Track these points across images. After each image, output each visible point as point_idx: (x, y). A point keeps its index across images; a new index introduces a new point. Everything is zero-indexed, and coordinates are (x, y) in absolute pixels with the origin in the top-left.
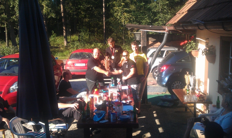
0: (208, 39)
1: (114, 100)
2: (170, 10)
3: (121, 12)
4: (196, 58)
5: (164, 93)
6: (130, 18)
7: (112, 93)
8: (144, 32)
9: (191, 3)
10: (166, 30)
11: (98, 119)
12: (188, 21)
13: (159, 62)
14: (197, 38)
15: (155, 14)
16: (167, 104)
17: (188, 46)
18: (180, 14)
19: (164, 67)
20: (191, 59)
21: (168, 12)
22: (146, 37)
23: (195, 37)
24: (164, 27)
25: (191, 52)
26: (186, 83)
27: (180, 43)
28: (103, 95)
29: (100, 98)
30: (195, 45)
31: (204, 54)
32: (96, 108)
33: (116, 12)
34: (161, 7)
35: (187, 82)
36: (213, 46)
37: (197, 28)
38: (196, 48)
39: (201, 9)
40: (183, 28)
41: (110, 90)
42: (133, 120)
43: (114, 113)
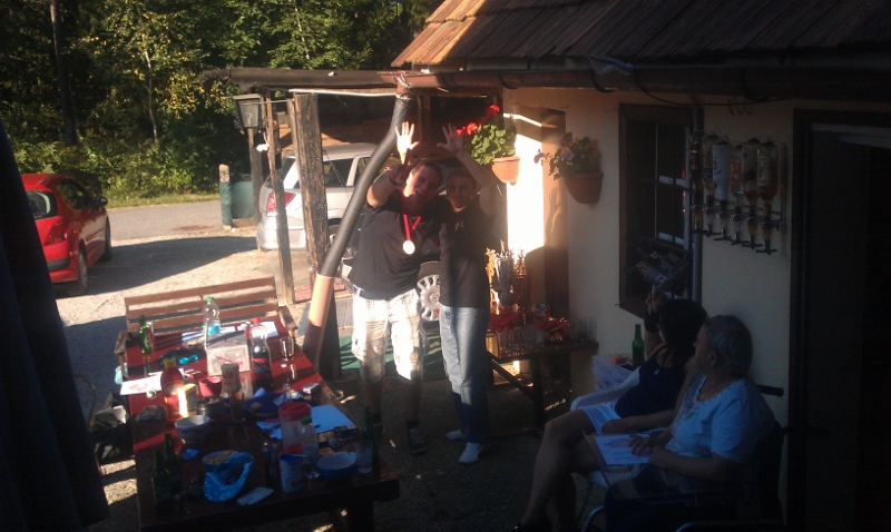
3: (134, 11)
4: (509, 188)
6: (175, 30)
8: (306, 100)
10: (400, 87)
14: (506, 115)
17: (477, 143)
21: (323, 5)
22: (316, 119)
23: (500, 110)
24: (386, 76)
25: (492, 163)
29: (193, 395)
30: (504, 137)
31: (557, 171)
33: (111, 9)
36: (589, 141)
38: (506, 150)
41: (212, 354)
42: (369, 470)
43: (291, 455)
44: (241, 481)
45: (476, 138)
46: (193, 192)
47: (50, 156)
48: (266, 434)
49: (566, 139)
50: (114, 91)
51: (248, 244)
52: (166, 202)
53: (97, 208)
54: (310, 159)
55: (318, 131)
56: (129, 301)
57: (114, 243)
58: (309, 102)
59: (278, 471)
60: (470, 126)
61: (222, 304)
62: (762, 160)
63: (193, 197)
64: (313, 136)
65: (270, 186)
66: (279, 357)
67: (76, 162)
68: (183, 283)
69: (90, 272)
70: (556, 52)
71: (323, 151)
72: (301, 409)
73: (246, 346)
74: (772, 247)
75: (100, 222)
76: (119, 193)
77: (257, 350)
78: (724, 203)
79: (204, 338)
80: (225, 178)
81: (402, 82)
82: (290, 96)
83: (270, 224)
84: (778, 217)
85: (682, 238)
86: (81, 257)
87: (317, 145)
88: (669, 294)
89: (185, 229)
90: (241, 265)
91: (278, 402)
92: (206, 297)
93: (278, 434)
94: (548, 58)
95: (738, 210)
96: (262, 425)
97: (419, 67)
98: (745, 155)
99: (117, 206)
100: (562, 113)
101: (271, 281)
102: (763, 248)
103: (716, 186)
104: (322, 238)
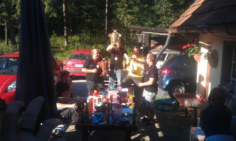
0: (211, 43)
1: (113, 102)
2: (173, 13)
3: (124, 14)
4: (198, 62)
5: (165, 96)
6: (133, 19)
7: (112, 95)
9: (195, 6)
10: (169, 33)
11: (97, 121)
12: (192, 24)
13: (161, 65)
14: (200, 42)
15: (158, 16)
16: (167, 108)
17: (190, 49)
18: (183, 17)
19: (165, 71)
20: (193, 63)
21: (171, 15)
22: (148, 40)
23: (198, 40)
24: (167, 30)
25: (193, 55)
27: (183, 46)
28: (103, 97)
29: (100, 100)
30: (198, 49)
31: (206, 58)
32: (95, 110)
33: (119, 13)
34: (164, 10)
36: (216, 50)
37: (201, 31)
38: (198, 52)
39: (206, 12)
40: (186, 31)
41: (110, 92)
58: (147, 35)
59: (109, 119)
60: (188, 45)
64: (147, 44)
81: (169, 31)
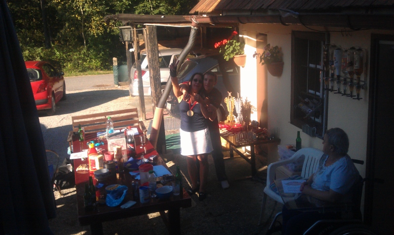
1: (123, 160)
4: (241, 68)
7: (119, 147)
8: (151, 28)
10: (193, 23)
14: (240, 36)
17: (227, 48)
22: (156, 37)
23: (238, 34)
24: (187, 18)
25: (234, 58)
26: (229, 111)
27: (215, 44)
29: (102, 160)
30: (239, 46)
31: (263, 61)
35: (230, 109)
38: (240, 52)
41: (110, 142)
42: (178, 194)
43: (145, 186)
44: (122, 198)
45: (227, 46)
46: (102, 70)
47: (39, 53)
48: (133, 177)
49: (267, 47)
50: (67, 24)
51: (125, 93)
52: (90, 74)
53: (60, 77)
54: (153, 55)
55: (157, 43)
56: (74, 118)
57: (67, 92)
59: (139, 194)
60: (224, 41)
61: (114, 120)
62: (356, 57)
63: (101, 72)
64: (155, 45)
65: (135, 68)
66: (139, 143)
67: (50, 56)
68: (97, 110)
69: (57, 105)
70: (264, 7)
71: (159, 52)
72: (149, 167)
73: (125, 139)
74: (360, 97)
75: (60, 83)
76: (69, 70)
77: (130, 140)
78: (339, 76)
79: (107, 135)
80: (115, 64)
81: (194, 21)
82: (144, 27)
83: (135, 84)
84: (363, 83)
85: (319, 92)
86: (53, 98)
87: (156, 49)
88: (313, 118)
89: (98, 86)
90: (122, 103)
91: (139, 163)
92: (107, 117)
93: (138, 178)
94: (260, 10)
95: (345, 80)
96: (132, 174)
97: (202, 14)
98: (349, 55)
99: (68, 76)
100: (266, 35)
101: (135, 110)
102: (356, 97)
103: (335, 69)
104: (158, 91)
